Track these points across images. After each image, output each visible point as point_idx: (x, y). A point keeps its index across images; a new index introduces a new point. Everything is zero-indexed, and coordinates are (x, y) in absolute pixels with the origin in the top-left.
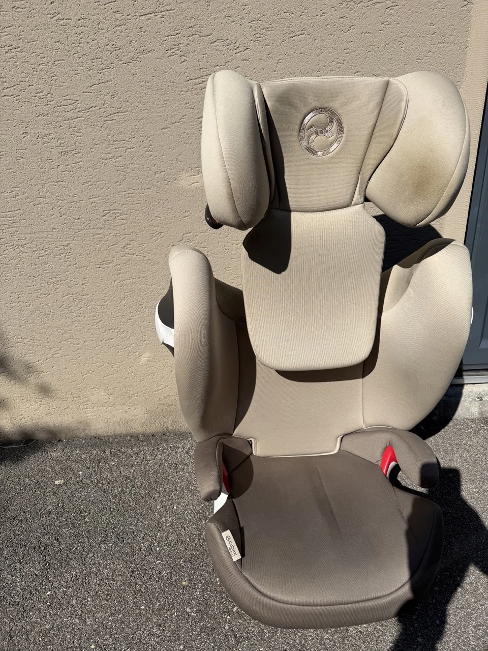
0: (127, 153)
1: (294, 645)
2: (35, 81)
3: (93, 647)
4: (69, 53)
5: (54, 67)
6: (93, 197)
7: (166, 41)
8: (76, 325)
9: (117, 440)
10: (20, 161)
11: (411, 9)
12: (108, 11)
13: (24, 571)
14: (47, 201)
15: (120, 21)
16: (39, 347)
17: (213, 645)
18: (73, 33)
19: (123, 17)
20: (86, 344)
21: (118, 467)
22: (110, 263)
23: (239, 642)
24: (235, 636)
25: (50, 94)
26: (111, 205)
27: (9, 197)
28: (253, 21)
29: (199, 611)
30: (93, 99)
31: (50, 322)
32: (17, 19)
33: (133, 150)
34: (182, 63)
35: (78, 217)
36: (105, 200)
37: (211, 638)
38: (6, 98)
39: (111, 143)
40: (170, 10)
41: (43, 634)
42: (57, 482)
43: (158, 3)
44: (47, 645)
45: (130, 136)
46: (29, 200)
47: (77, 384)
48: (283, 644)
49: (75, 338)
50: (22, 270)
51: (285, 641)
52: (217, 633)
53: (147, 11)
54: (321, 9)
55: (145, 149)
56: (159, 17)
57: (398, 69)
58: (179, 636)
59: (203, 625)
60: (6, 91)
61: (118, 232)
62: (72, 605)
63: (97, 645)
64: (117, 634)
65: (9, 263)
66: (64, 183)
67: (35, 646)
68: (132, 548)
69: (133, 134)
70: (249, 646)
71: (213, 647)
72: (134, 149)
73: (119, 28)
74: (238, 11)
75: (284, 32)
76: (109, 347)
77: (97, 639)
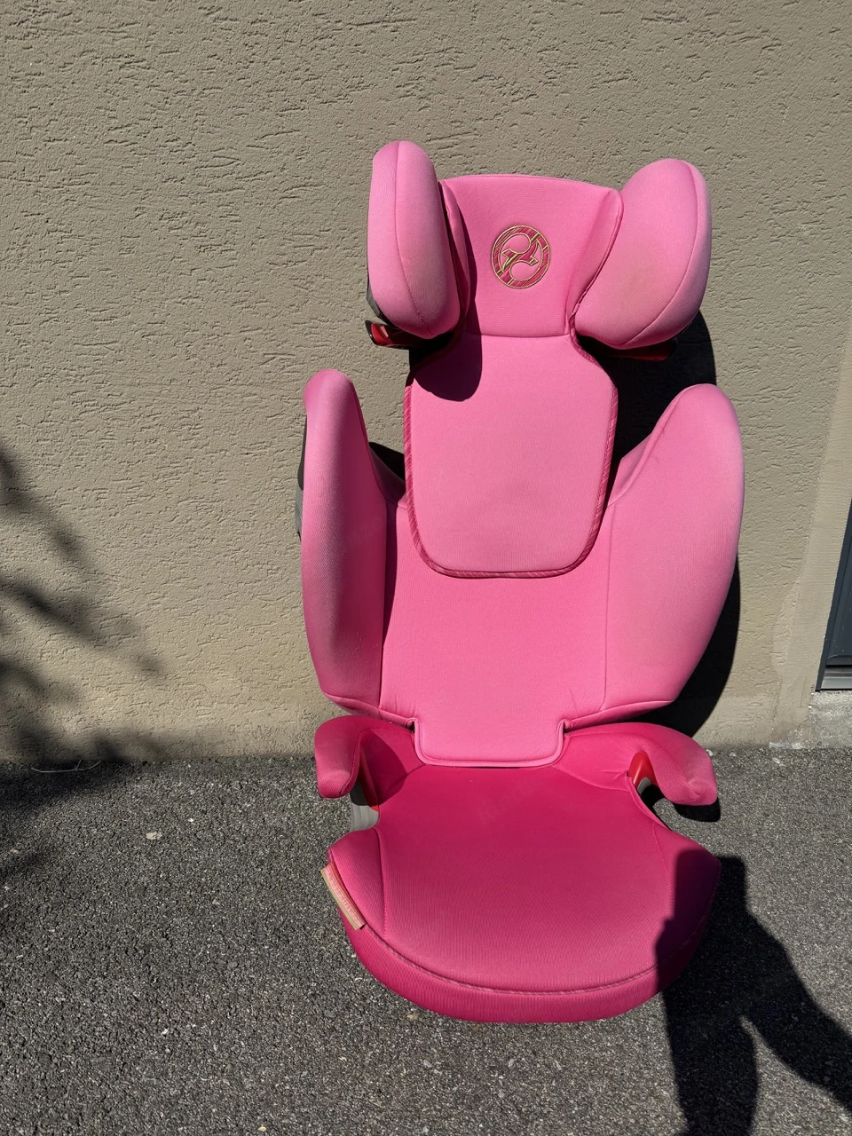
0: (313, 256)
1: (627, 1127)
2: (167, 120)
3: (263, 1128)
4: (231, 76)
5: (203, 99)
6: (249, 328)
7: (398, 71)
8: (196, 554)
9: (249, 765)
10: (126, 256)
11: (802, 53)
12: (304, 11)
13: (112, 992)
14: (166, 329)
15: (322, 31)
16: (125, 590)
17: (481, 1126)
18: (242, 43)
19: (329, 24)
20: (210, 588)
21: (258, 813)
22: (266, 447)
23: (527, 1122)
24: (519, 1112)
25: (190, 145)
26: (279, 345)
27: (100, 318)
28: (546, 50)
29: (445, 1066)
30: (264, 159)
31: (150, 546)
32: (146, 11)
33: (325, 251)
34: (422, 111)
35: (219, 362)
36: (268, 336)
37: (476, 1114)
38: (111, 145)
39: (288, 236)
40: (410, 20)
41: (166, 1106)
42: (150, 836)
43: (391, 6)
44: (177, 1126)
45: (322, 227)
46: (134, 325)
47: (188, 660)
48: (606, 1124)
49: (193, 576)
50: (110, 450)
51: (610, 1121)
52: (486, 1105)
53: (370, 18)
54: (658, 40)
55: (345, 251)
56: (389, 29)
57: (775, 149)
58: (418, 1111)
59: (458, 1090)
60: (113, 133)
61: (285, 393)
62: (213, 1054)
63: (270, 1126)
64: (304, 1107)
65: (87, 435)
66: (199, 301)
67: (153, 1126)
68: (306, 954)
69: (328, 223)
70: (548, 1128)
71: (483, 1130)
72: (327, 250)
73: (321, 42)
74: (521, 32)
75: (595, 73)
76: (251, 595)
77: (269, 1115)
